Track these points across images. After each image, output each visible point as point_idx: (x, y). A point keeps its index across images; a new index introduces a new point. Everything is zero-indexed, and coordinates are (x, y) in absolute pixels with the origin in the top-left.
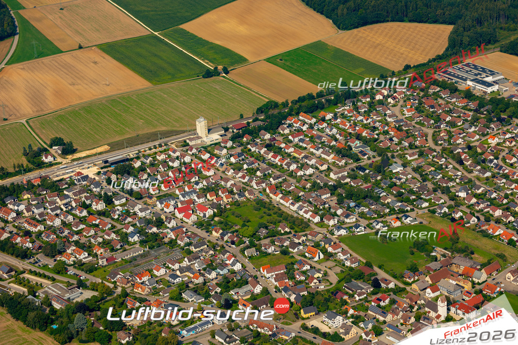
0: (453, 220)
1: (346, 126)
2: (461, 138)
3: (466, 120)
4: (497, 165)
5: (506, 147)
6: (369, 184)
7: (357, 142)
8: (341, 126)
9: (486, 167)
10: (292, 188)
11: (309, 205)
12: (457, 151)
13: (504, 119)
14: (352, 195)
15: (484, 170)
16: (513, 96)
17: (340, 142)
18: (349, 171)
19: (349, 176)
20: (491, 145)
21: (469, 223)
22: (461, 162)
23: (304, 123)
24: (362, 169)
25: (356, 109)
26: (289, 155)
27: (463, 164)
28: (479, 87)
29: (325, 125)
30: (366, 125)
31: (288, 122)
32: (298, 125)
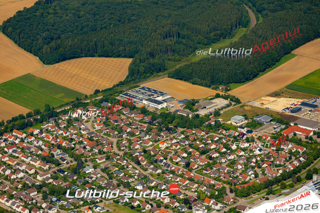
0: (132, 207)
1: (50, 138)
2: (138, 144)
3: (143, 131)
4: (166, 164)
5: (172, 150)
6: (68, 183)
7: (58, 151)
8: (45, 139)
9: (158, 166)
10: (7, 188)
11: (21, 201)
12: (136, 154)
13: (171, 129)
14: (54, 192)
15: (156, 168)
16: (178, 111)
17: (44, 152)
18: (52, 173)
19: (52, 178)
20: (162, 149)
21: (145, 209)
22: (138, 163)
23: (17, 138)
24: (62, 171)
25: (58, 125)
26: (5, 163)
27: (140, 164)
28: (152, 105)
29: (33, 138)
30: (65, 137)
31: (4, 137)
32: (12, 140)
